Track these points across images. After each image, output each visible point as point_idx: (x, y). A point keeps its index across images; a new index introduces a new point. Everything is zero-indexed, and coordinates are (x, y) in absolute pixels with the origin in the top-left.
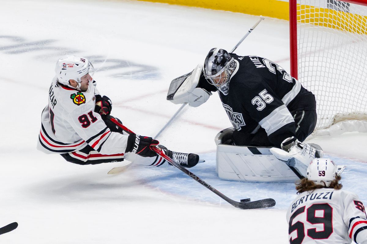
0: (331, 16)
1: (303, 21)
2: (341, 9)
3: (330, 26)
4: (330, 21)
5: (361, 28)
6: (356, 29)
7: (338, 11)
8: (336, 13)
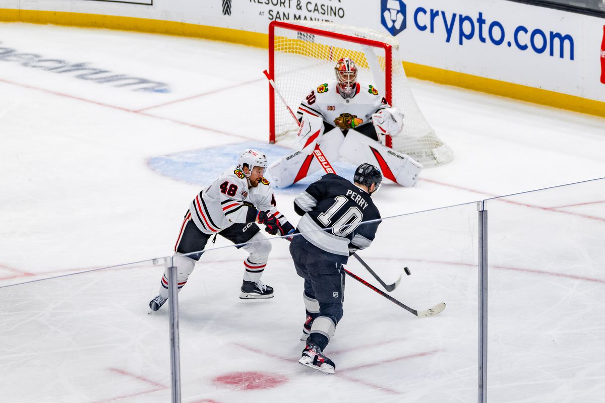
0: (300, 45)
1: (279, 49)
2: (308, 40)
3: (299, 53)
4: (300, 49)
5: (323, 54)
6: (320, 55)
7: (305, 42)
8: (304, 43)
